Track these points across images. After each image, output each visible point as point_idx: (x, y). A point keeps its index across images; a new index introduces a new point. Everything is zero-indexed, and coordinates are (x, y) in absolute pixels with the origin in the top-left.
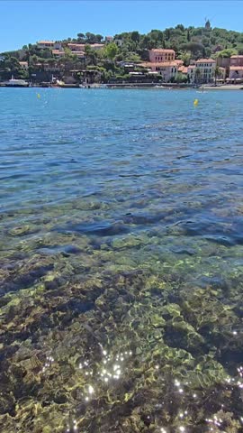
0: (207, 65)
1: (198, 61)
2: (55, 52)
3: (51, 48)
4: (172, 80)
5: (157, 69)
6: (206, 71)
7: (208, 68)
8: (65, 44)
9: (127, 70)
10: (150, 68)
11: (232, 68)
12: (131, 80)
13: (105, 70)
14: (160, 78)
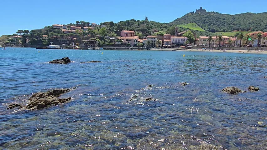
0: (152, 38)
1: (148, 37)
2: (63, 30)
3: (61, 28)
4: (135, 46)
5: (127, 40)
6: (152, 42)
7: (154, 40)
8: (69, 26)
9: (112, 41)
10: (123, 40)
11: (165, 40)
12: (115, 45)
13: (100, 40)
14: (129, 45)
